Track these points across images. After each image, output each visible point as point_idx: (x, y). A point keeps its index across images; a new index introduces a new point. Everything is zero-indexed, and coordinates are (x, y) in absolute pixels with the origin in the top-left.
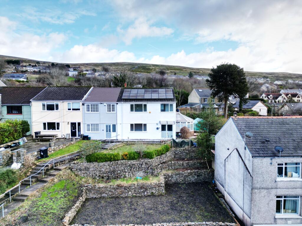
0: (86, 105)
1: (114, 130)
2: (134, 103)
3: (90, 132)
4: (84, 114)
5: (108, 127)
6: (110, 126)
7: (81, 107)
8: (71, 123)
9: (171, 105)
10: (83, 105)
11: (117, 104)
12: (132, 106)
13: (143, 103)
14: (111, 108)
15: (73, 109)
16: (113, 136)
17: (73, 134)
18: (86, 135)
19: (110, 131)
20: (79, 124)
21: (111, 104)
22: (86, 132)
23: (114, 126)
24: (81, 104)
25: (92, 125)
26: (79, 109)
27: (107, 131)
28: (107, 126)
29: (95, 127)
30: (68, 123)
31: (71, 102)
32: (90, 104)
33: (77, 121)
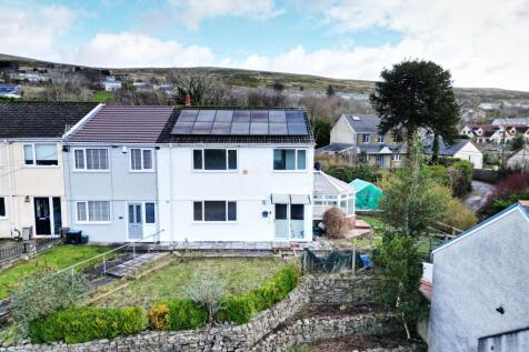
0: (73, 149)
1: (151, 218)
2: (203, 147)
3: (87, 222)
4: (68, 175)
5: (135, 209)
6: (139, 207)
7: (60, 156)
8: (36, 199)
9: (302, 153)
10: (65, 149)
11: (158, 148)
12: (197, 154)
13: (227, 147)
14: (142, 161)
15: (41, 162)
16: (148, 233)
17: (42, 226)
18: (74, 229)
19: (139, 220)
20: (57, 201)
21: (142, 149)
22: (77, 222)
23: (151, 209)
24: (59, 147)
25: (90, 203)
26: (55, 162)
27: (131, 220)
28: (131, 207)
29: (100, 209)
30: (28, 197)
31: (32, 142)
32: (84, 149)
33: (50, 194)
